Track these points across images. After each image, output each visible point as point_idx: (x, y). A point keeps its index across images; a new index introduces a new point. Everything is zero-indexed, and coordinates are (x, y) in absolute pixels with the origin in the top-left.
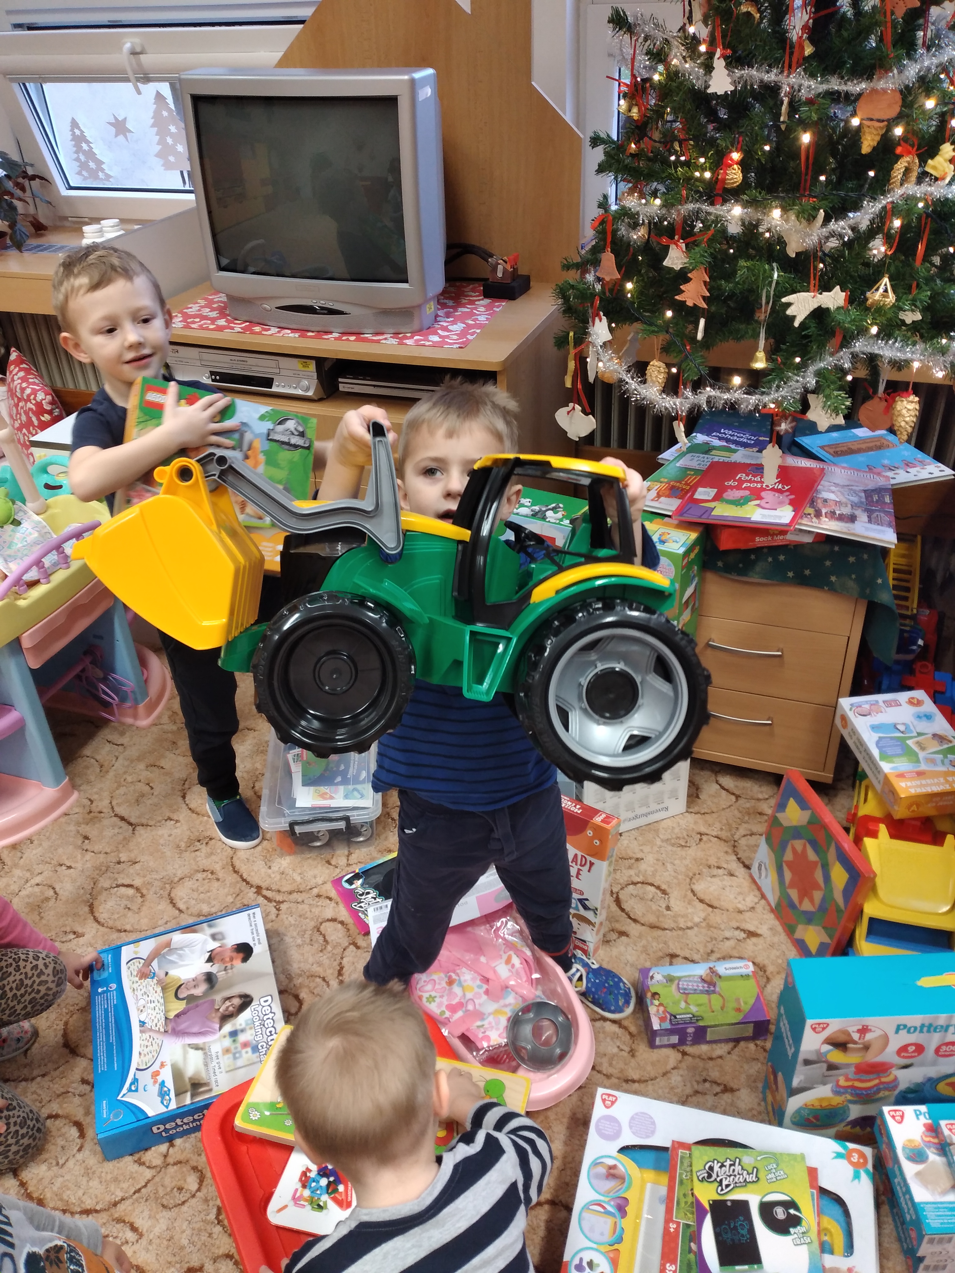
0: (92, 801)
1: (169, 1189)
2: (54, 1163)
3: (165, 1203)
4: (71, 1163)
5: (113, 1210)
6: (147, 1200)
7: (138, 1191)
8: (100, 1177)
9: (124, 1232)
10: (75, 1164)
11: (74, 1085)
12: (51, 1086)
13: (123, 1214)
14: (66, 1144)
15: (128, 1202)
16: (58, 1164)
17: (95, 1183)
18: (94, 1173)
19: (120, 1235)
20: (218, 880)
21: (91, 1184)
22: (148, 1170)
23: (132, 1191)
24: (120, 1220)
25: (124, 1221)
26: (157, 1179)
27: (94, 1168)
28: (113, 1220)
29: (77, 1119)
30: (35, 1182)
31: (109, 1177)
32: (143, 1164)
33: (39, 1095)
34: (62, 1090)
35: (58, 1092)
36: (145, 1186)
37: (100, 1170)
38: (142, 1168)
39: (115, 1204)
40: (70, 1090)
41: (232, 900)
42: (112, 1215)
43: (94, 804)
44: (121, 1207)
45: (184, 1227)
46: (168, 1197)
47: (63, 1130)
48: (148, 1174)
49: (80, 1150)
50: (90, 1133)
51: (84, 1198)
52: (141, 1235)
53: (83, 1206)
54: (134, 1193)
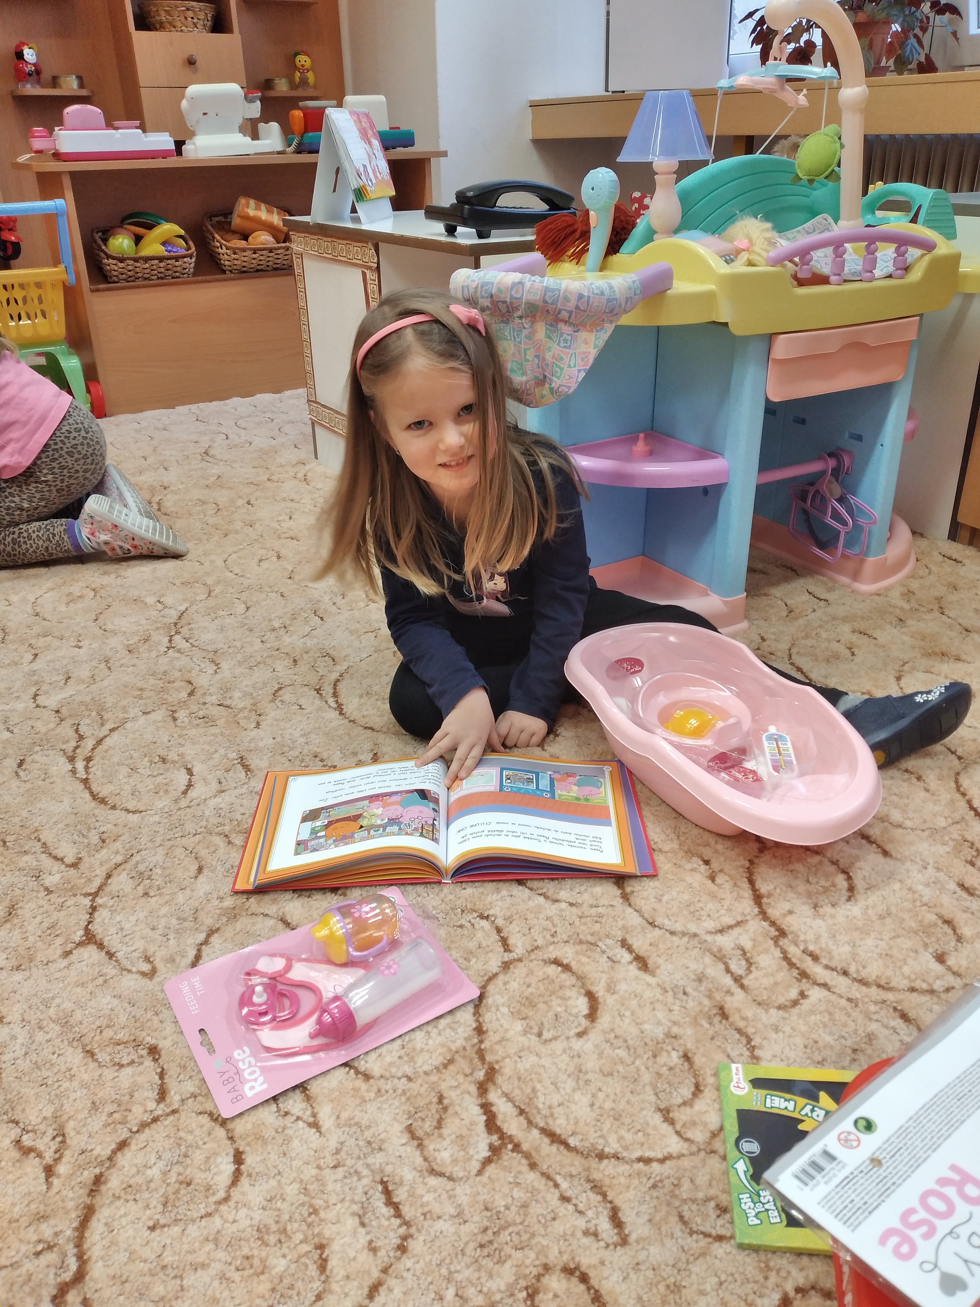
1: (701, 1195)
2: (536, 1030)
3: (686, 1214)
4: (558, 1046)
5: (594, 1163)
6: (654, 1186)
7: (647, 1161)
8: (594, 1096)
9: (598, 1214)
10: (564, 1051)
11: (610, 942)
12: (577, 922)
13: (607, 1181)
14: (563, 1014)
15: (623, 1168)
16: (540, 1035)
17: (582, 1099)
18: (587, 1082)
19: (590, 1214)
21: (577, 1096)
22: (675, 1138)
23: (638, 1154)
24: (597, 1188)
25: (604, 1195)
26: (686, 1163)
27: (590, 1076)
28: (588, 1180)
29: (594, 989)
30: (497, 1037)
31: (608, 1105)
32: (672, 1122)
34: (589, 938)
35: (581, 936)
36: (662, 1161)
37: (599, 1084)
38: (665, 1128)
39: (601, 1156)
40: (600, 944)
42: (588, 1169)
44: (608, 1168)
46: (694, 1207)
47: (568, 993)
48: (674, 1145)
49: (580, 1035)
50: (605, 1020)
51: (557, 1111)
52: (624, 1241)
53: (550, 1121)
54: (640, 1160)
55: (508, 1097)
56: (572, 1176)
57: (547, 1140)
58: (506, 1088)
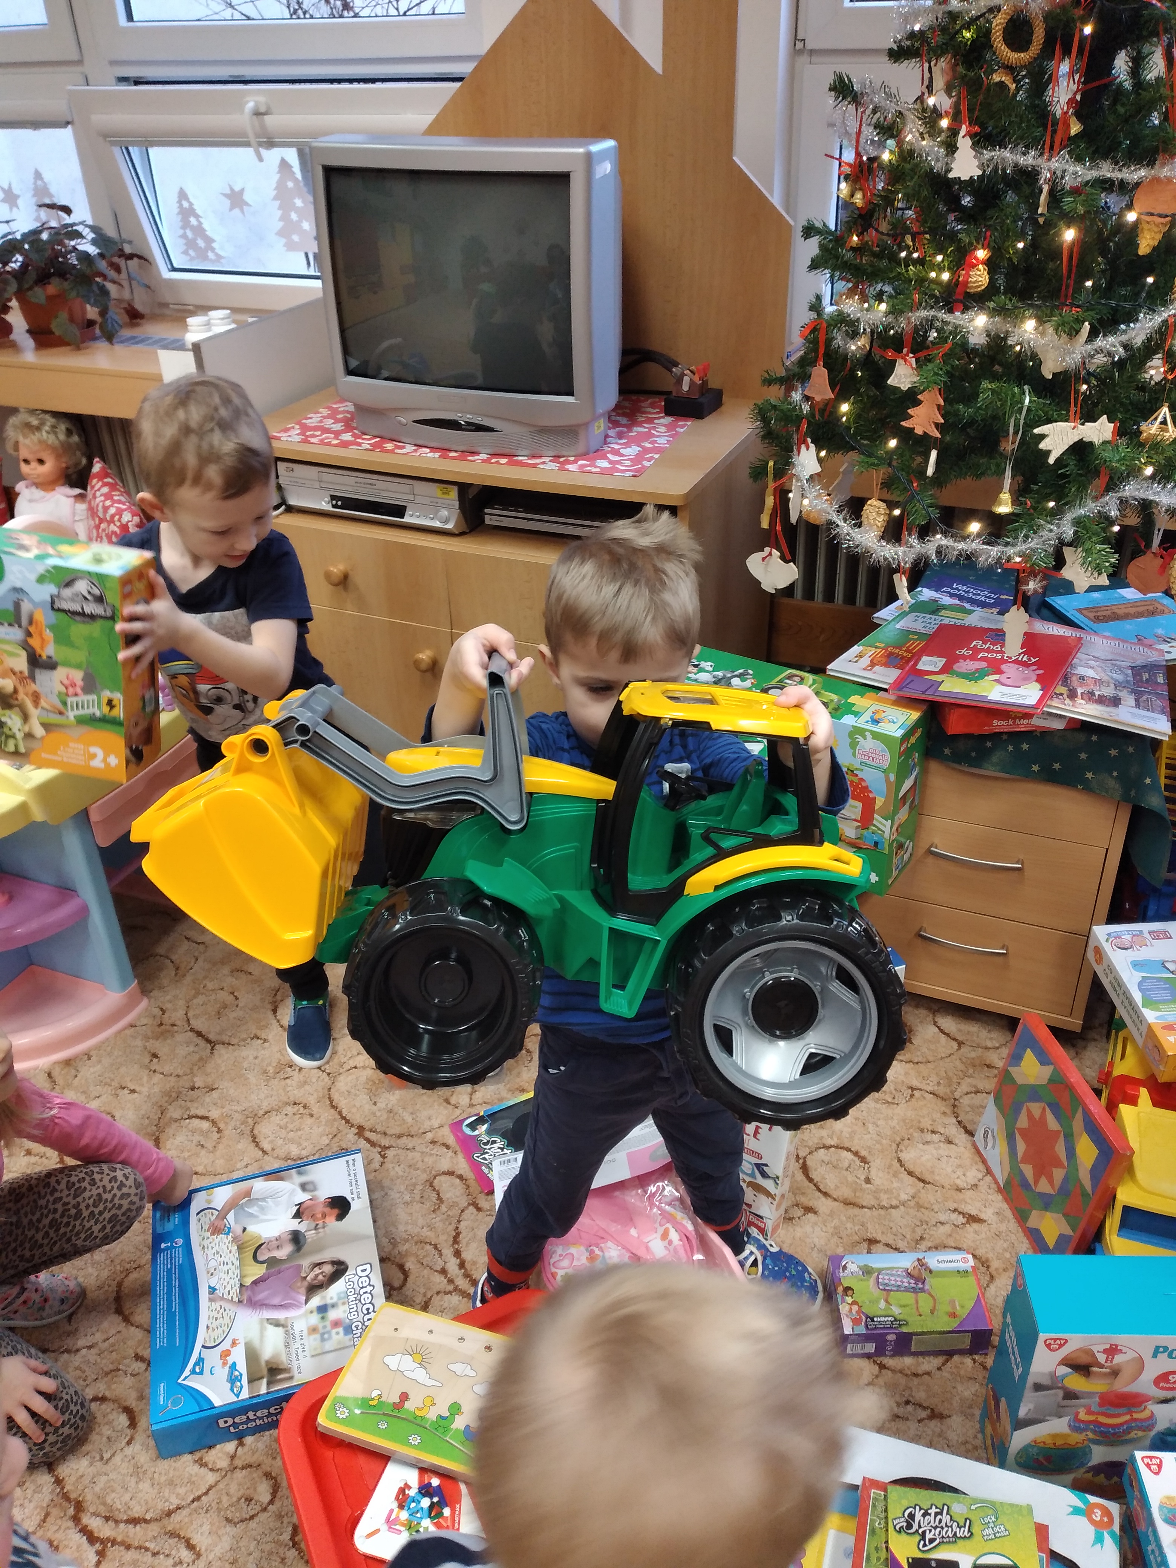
0: (163, 1011)
1: (235, 1499)
2: (98, 1457)
3: (230, 1516)
4: (117, 1459)
5: (165, 1521)
6: (207, 1511)
7: (198, 1498)
8: (152, 1479)
9: (178, 1550)
10: (122, 1460)
11: (127, 1361)
12: (99, 1360)
13: (178, 1526)
14: (114, 1435)
15: (185, 1512)
16: (102, 1458)
17: (145, 1486)
18: (145, 1472)
19: (173, 1553)
20: (311, 1115)
21: (141, 1486)
22: (210, 1473)
23: (191, 1499)
24: (173, 1535)
25: (178, 1536)
26: (221, 1486)
27: (145, 1467)
28: (166, 1534)
29: (127, 1404)
30: (73, 1479)
31: (163, 1479)
32: (206, 1465)
33: (84, 1372)
34: (111, 1367)
35: (105, 1369)
36: (206, 1493)
37: (153, 1469)
38: (204, 1470)
39: (169, 1514)
40: (121, 1367)
41: (327, 1142)
42: (164, 1527)
43: (166, 1015)
44: (176, 1518)
45: (252, 1549)
46: (233, 1509)
47: (111, 1417)
48: (211, 1478)
49: (129, 1443)
50: (142, 1423)
51: (132, 1503)
52: (198, 1555)
53: (130, 1513)
54: (193, 1501)
55: (95, 1514)
56: (155, 1537)
57: (131, 1526)
58: (92, 1509)
